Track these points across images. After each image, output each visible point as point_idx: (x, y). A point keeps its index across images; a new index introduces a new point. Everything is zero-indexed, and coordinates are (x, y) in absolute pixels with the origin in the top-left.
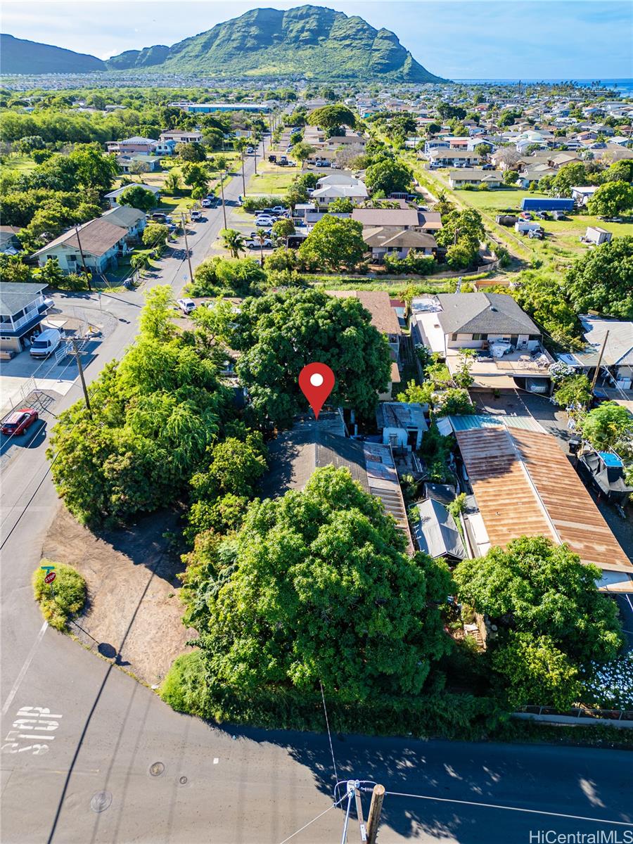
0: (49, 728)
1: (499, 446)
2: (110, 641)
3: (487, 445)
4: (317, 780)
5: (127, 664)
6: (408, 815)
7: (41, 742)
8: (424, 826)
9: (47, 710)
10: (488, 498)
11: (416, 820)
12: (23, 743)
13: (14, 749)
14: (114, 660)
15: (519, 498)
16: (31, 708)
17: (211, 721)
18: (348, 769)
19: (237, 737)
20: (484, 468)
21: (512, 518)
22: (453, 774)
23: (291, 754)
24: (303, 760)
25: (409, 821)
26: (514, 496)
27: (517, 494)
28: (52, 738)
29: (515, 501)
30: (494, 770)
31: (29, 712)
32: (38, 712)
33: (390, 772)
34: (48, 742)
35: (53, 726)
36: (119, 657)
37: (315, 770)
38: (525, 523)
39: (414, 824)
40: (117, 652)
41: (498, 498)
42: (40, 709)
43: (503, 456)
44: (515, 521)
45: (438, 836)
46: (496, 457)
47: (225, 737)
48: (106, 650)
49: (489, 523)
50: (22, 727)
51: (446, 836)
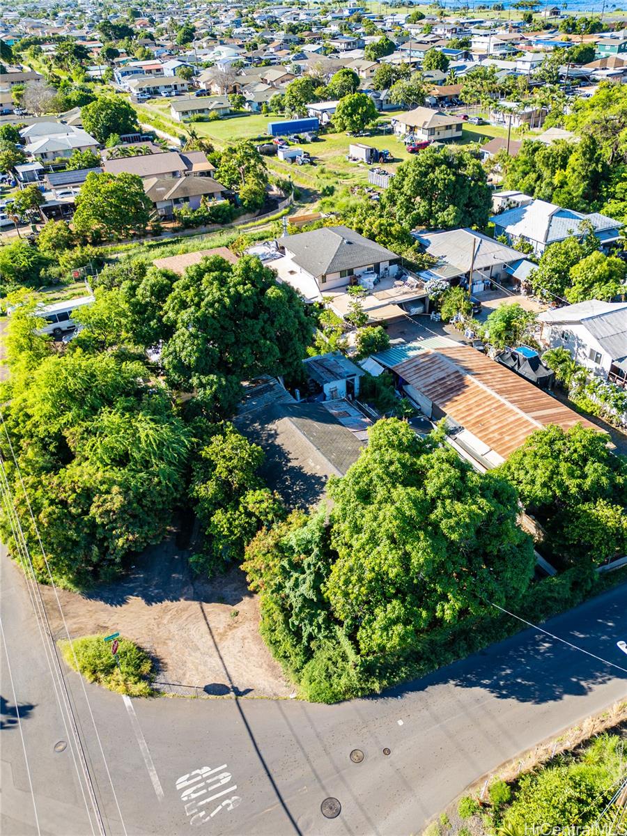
0: (223, 782)
1: (439, 368)
2: (210, 681)
3: (428, 370)
4: (492, 692)
5: (248, 691)
6: (574, 680)
7: (228, 797)
8: (591, 681)
9: (206, 769)
10: (463, 415)
11: (582, 680)
12: (209, 808)
13: (204, 817)
14: (232, 694)
15: (488, 406)
16: (188, 776)
17: (372, 695)
18: (508, 671)
19: (402, 696)
20: (441, 391)
21: (495, 424)
22: (582, 636)
23: (456, 685)
24: (470, 684)
25: (577, 684)
26: (483, 405)
27: (484, 403)
28: (235, 787)
29: (487, 409)
30: (607, 619)
31: (188, 780)
32: (197, 775)
33: (539, 657)
34: (233, 793)
35: (226, 778)
36: (236, 691)
37: (485, 686)
38: (508, 424)
39: (583, 683)
40: (230, 686)
41: (471, 412)
42: (198, 771)
43: (448, 376)
44: (499, 425)
45: (604, 682)
46: (443, 378)
47: (392, 701)
48: (215, 690)
49: (480, 435)
50: (194, 796)
51: (609, 679)
